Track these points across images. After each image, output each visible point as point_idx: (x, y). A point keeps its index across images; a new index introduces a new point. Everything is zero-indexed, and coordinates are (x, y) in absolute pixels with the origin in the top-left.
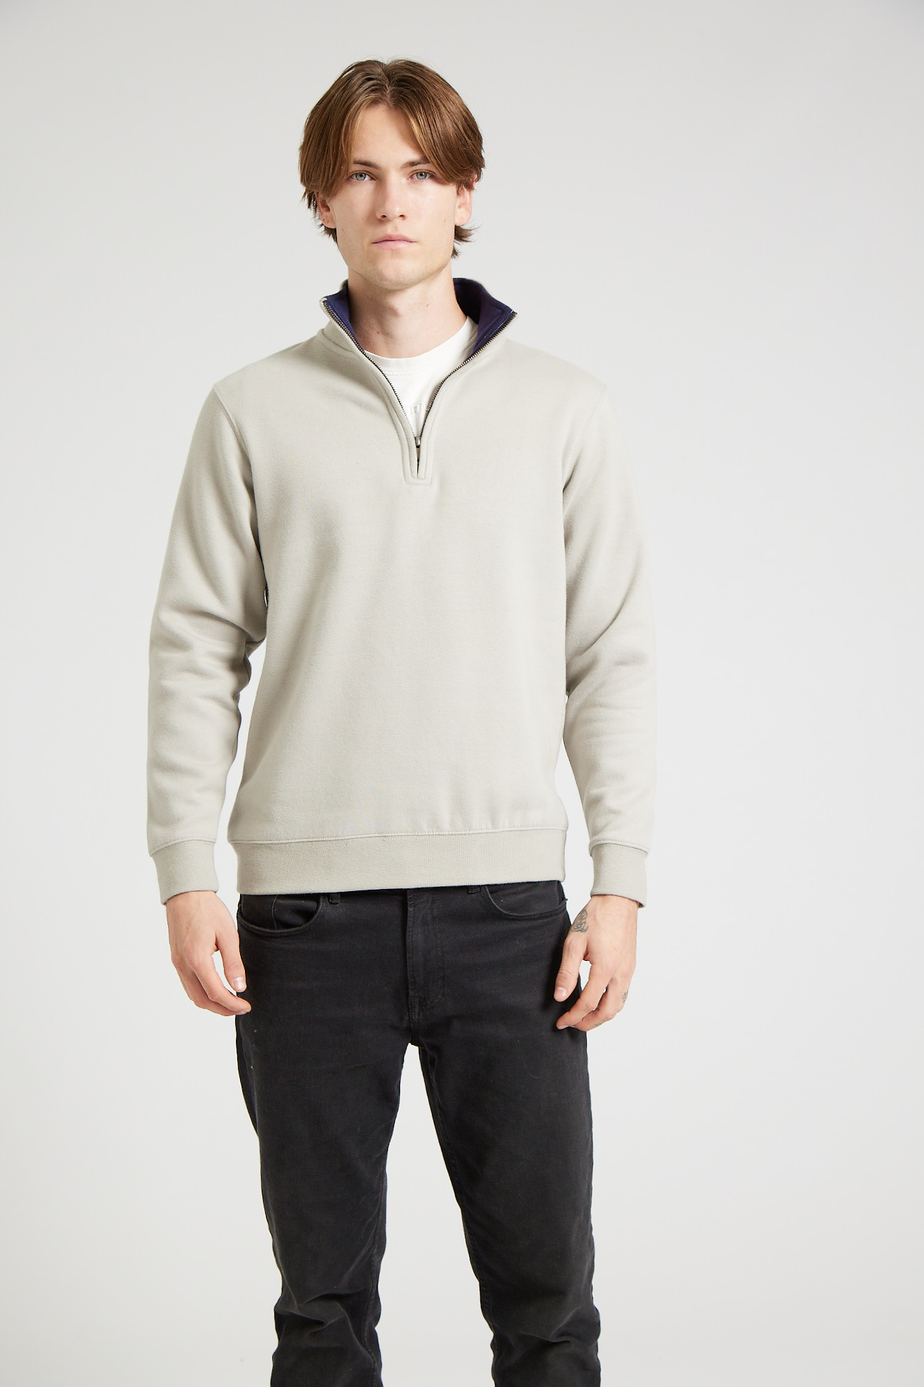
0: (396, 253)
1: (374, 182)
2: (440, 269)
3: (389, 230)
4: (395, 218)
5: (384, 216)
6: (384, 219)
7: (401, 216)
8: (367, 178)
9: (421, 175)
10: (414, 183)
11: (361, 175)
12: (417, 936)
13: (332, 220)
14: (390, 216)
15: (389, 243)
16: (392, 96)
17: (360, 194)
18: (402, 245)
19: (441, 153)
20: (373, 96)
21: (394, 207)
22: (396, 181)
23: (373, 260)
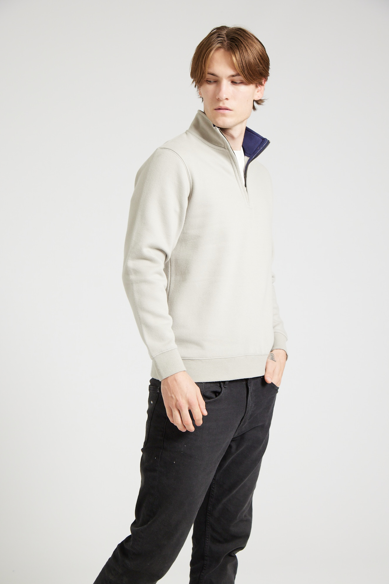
0: (224, 114)
3: (221, 105)
5: (219, 99)
7: (227, 99)
14: (222, 99)
15: (222, 110)
16: (228, 45)
18: (226, 111)
19: (246, 72)
20: (219, 45)
21: (224, 95)
22: (225, 83)
23: (215, 116)
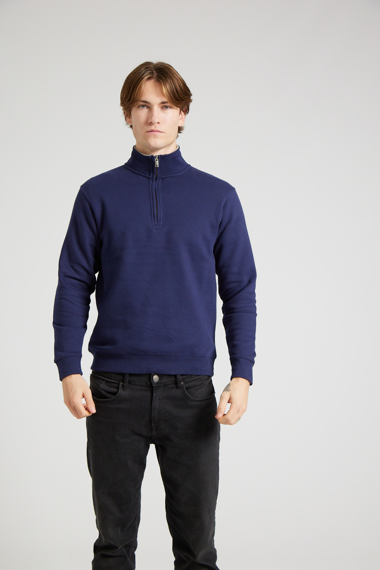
0: (155, 137)
1: (148, 109)
2: (171, 143)
3: (153, 128)
4: (155, 123)
5: (151, 122)
6: (151, 124)
7: (158, 123)
8: (146, 107)
9: (166, 107)
10: (163, 110)
11: (143, 106)
12: (156, 404)
13: (131, 122)
14: (154, 122)
15: (153, 132)
16: (156, 77)
17: (142, 114)
18: (158, 133)
20: (149, 76)
21: (155, 119)
22: (156, 109)
23: (146, 138)
